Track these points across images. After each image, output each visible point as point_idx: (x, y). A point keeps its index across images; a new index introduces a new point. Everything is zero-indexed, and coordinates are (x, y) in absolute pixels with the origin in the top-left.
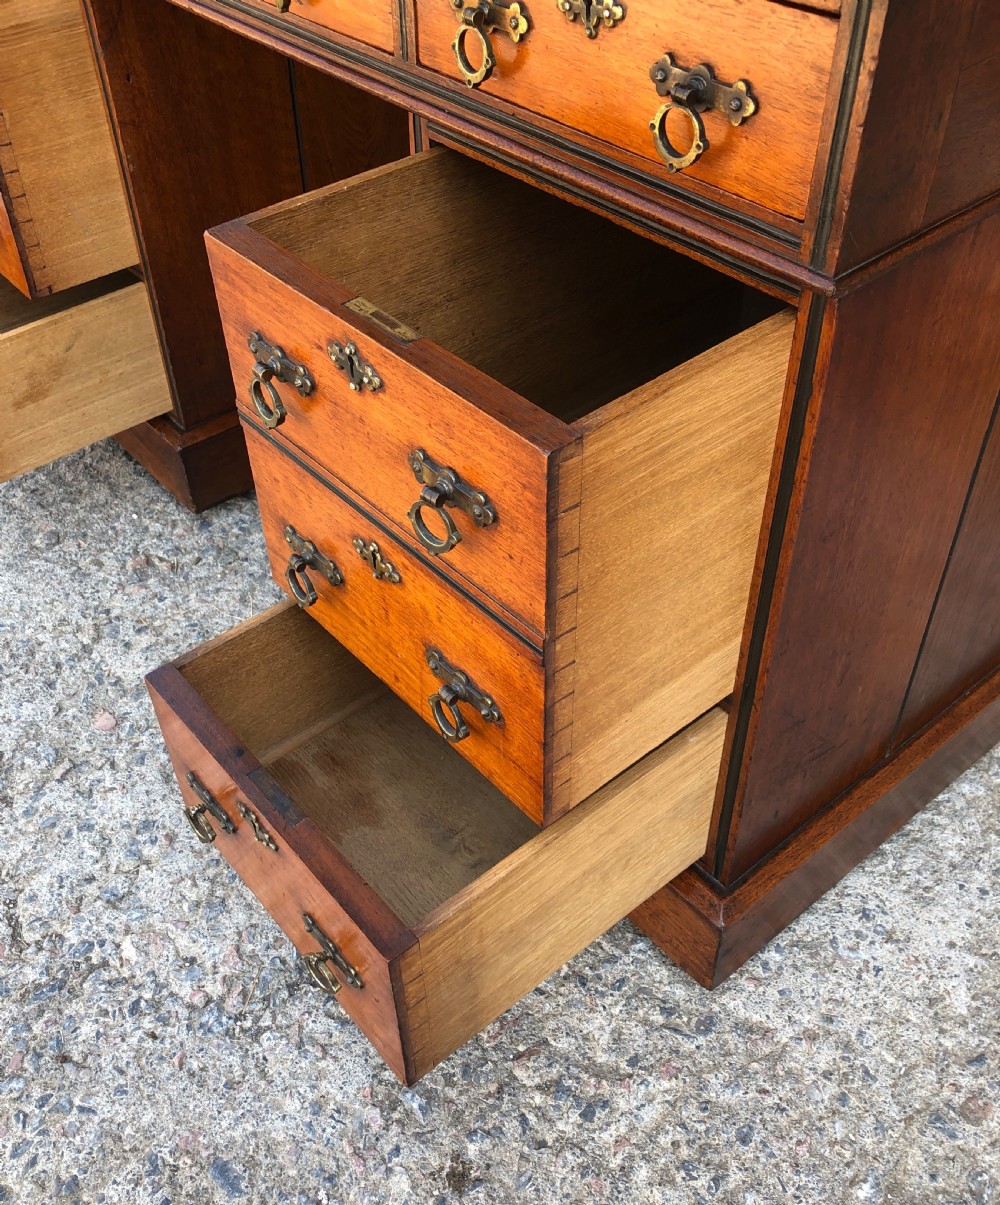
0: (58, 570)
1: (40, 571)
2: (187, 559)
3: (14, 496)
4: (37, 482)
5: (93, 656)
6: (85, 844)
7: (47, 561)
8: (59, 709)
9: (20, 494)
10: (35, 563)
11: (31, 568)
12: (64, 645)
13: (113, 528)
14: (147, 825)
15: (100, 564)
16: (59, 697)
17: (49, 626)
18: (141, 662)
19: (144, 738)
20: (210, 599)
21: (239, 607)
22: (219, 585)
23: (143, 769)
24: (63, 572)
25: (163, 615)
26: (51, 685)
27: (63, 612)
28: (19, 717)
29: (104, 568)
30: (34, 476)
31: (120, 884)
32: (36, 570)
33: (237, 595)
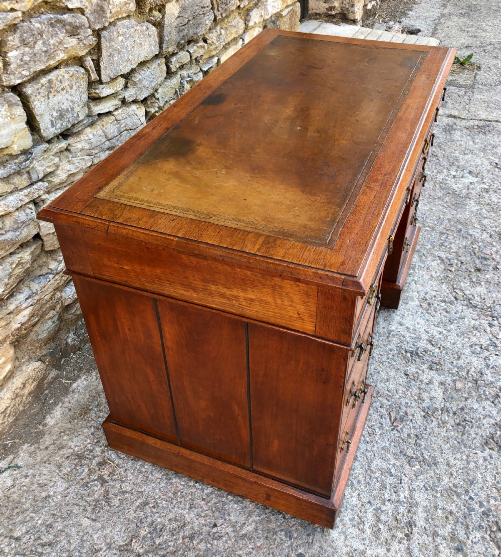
0: (423, 446)
1: (429, 452)
2: (383, 411)
3: (405, 497)
4: (391, 495)
5: (443, 406)
6: (491, 361)
7: (423, 454)
8: (466, 399)
9: (402, 496)
10: (427, 457)
11: (430, 456)
12: (447, 418)
13: (390, 444)
14: (473, 353)
15: (409, 435)
16: (464, 403)
17: (445, 429)
18: (433, 391)
19: (454, 371)
20: (395, 391)
21: (391, 380)
22: (387, 393)
23: (462, 364)
24: (423, 443)
25: (412, 399)
26: (462, 409)
27: (437, 429)
28: (480, 406)
29: (409, 432)
30: (389, 500)
31: (491, 348)
32: (429, 454)
33: (387, 384)
